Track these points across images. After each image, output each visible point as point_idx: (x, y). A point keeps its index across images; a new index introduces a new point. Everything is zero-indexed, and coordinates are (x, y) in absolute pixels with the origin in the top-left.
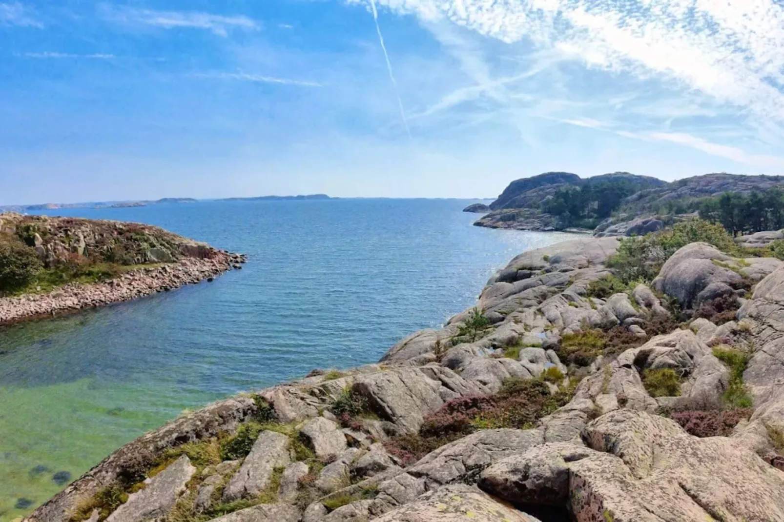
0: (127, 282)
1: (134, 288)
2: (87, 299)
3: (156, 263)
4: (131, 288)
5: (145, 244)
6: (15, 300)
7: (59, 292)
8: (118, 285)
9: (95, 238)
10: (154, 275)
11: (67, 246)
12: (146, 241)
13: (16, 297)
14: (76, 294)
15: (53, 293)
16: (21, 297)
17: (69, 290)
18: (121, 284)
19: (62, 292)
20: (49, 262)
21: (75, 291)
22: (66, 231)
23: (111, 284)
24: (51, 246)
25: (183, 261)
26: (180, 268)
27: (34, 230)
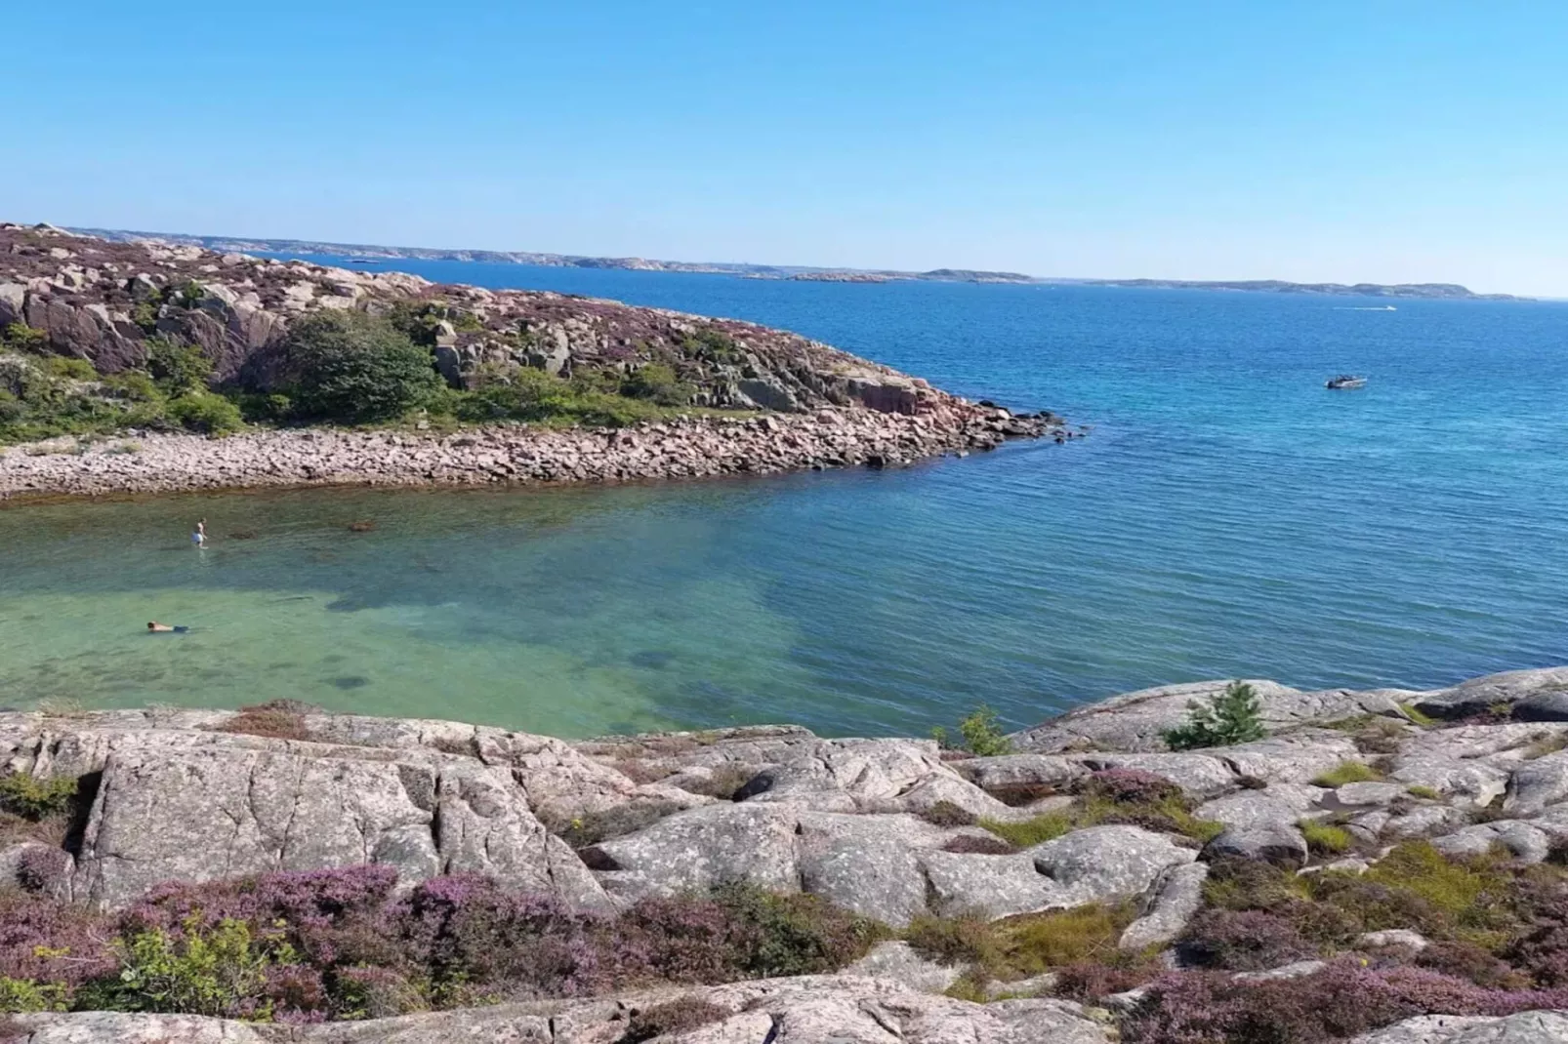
0: (653, 437)
1: (663, 451)
2: (533, 458)
3: (749, 408)
4: (657, 450)
5: (731, 368)
6: (356, 439)
7: (471, 436)
8: (627, 441)
9: (600, 343)
10: (731, 431)
11: (519, 353)
12: (734, 362)
13: (361, 434)
14: (510, 447)
15: (456, 437)
16: (375, 434)
17: (500, 436)
18: (635, 441)
19: (479, 437)
20: (467, 378)
21: (512, 440)
22: (524, 325)
23: (611, 438)
24: (478, 349)
25: (825, 413)
26: (810, 427)
27: (440, 315)
